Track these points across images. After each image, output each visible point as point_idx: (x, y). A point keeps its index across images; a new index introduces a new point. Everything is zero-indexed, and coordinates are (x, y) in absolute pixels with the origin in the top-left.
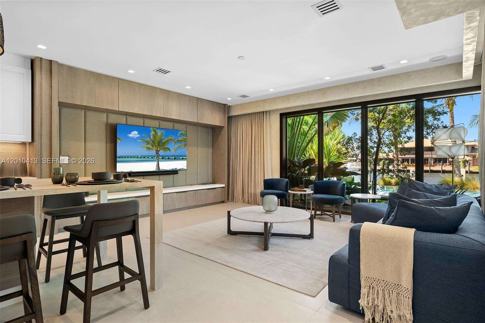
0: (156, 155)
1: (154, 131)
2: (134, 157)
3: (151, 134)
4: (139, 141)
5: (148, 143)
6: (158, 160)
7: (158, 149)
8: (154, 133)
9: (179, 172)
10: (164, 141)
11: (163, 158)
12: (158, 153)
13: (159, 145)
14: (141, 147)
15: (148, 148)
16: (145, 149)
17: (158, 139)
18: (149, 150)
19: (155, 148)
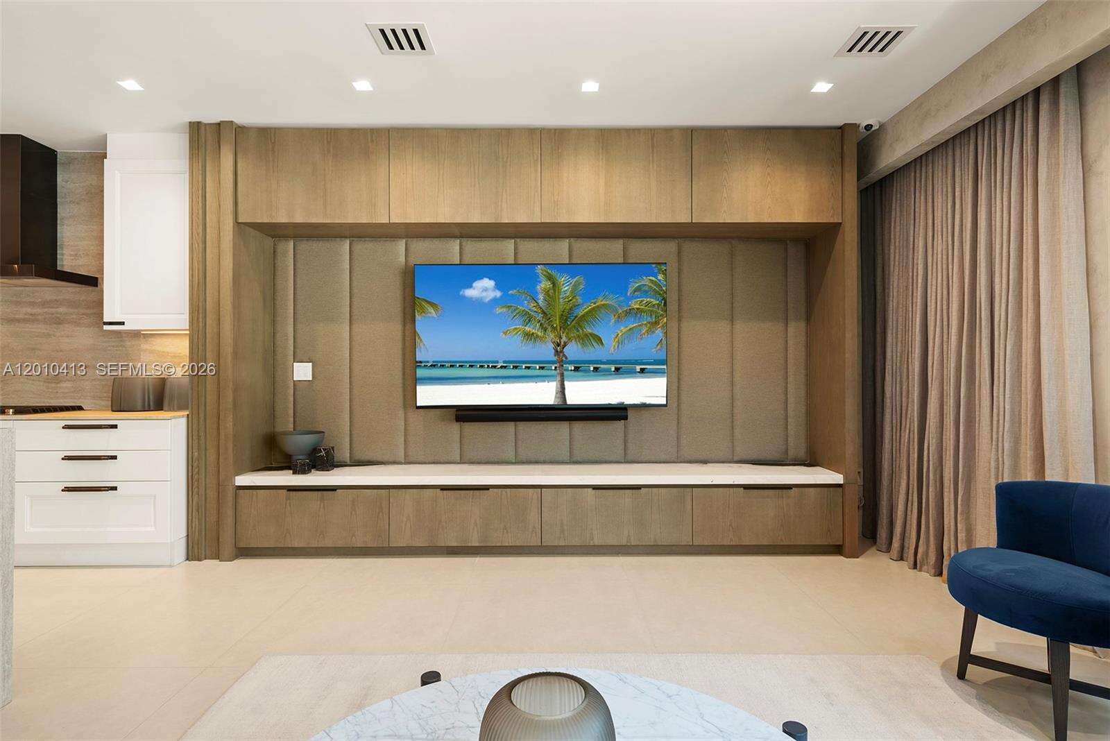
0: (555, 358)
1: (550, 278)
2: (482, 367)
3: (538, 287)
4: (499, 311)
5: (529, 319)
6: (562, 375)
7: (561, 338)
8: (548, 284)
9: (630, 414)
10: (581, 312)
11: (577, 369)
12: (562, 352)
13: (564, 326)
14: (505, 333)
15: (529, 336)
16: (518, 338)
17: (561, 305)
18: (531, 343)
19: (551, 335)
